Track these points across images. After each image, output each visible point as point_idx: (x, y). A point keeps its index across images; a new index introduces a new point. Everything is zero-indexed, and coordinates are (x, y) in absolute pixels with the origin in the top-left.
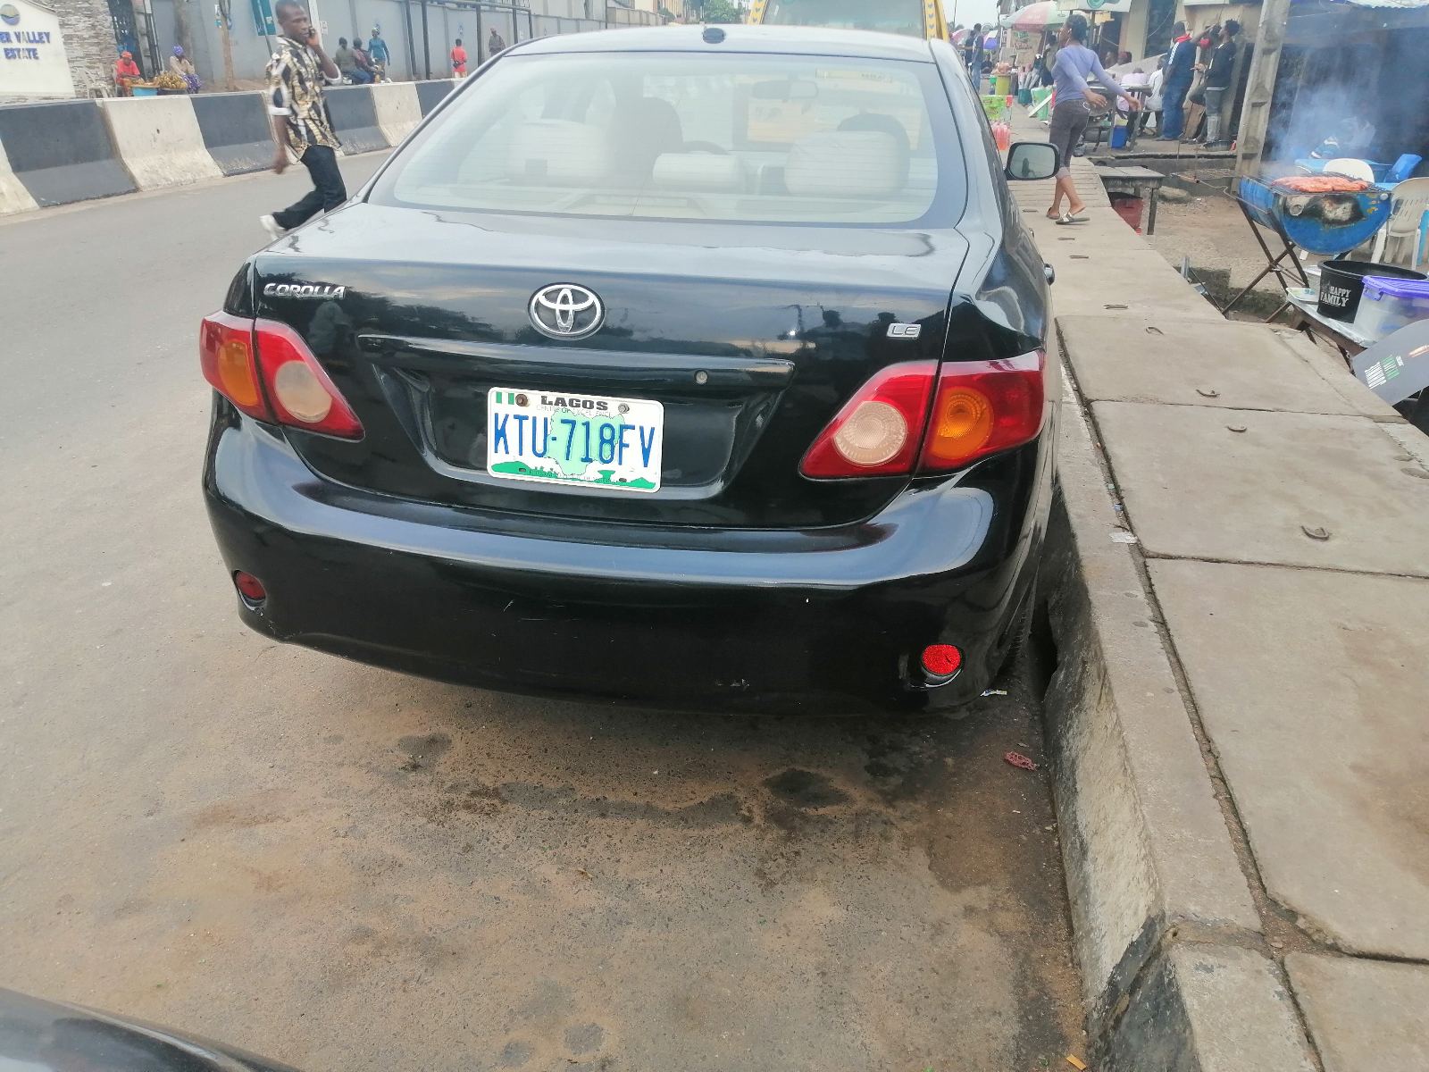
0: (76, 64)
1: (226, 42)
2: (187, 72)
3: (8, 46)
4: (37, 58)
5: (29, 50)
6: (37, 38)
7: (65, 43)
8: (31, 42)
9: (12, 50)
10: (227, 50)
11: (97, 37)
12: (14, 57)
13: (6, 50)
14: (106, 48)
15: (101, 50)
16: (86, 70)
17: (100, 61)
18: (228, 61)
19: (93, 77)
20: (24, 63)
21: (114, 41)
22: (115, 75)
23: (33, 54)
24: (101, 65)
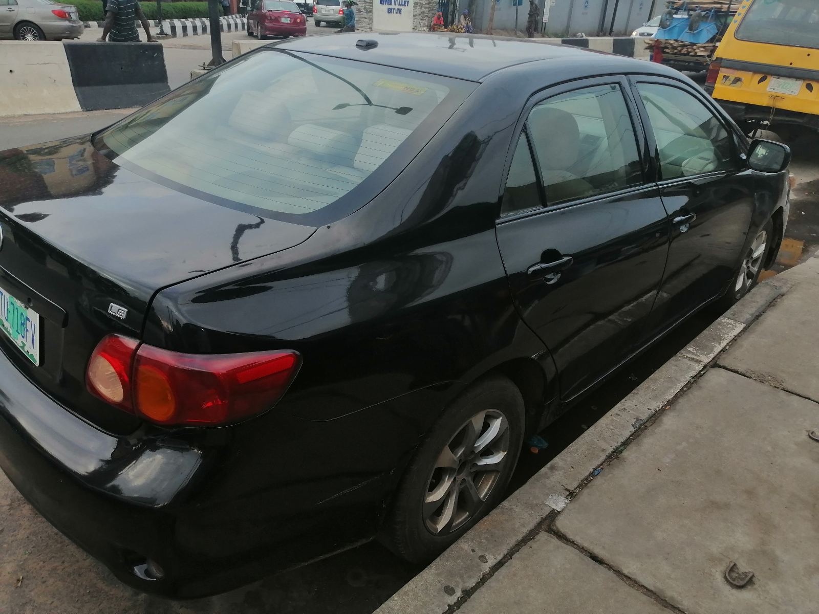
0: (416, 17)
1: (493, 9)
2: (467, 24)
3: (390, 7)
4: (400, 13)
5: (398, 9)
6: (403, 3)
7: (414, 7)
8: (400, 5)
9: (391, 9)
10: (492, 14)
11: (428, 4)
12: (391, 12)
13: (388, 9)
14: (432, 10)
15: (429, 11)
16: (419, 20)
17: (427, 16)
18: (491, 19)
19: (422, 25)
20: (395, 15)
21: (437, 6)
22: (432, 24)
23: (400, 11)
24: (427, 19)
